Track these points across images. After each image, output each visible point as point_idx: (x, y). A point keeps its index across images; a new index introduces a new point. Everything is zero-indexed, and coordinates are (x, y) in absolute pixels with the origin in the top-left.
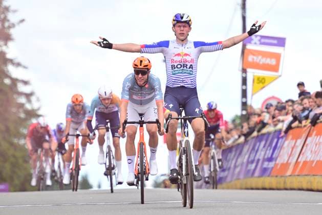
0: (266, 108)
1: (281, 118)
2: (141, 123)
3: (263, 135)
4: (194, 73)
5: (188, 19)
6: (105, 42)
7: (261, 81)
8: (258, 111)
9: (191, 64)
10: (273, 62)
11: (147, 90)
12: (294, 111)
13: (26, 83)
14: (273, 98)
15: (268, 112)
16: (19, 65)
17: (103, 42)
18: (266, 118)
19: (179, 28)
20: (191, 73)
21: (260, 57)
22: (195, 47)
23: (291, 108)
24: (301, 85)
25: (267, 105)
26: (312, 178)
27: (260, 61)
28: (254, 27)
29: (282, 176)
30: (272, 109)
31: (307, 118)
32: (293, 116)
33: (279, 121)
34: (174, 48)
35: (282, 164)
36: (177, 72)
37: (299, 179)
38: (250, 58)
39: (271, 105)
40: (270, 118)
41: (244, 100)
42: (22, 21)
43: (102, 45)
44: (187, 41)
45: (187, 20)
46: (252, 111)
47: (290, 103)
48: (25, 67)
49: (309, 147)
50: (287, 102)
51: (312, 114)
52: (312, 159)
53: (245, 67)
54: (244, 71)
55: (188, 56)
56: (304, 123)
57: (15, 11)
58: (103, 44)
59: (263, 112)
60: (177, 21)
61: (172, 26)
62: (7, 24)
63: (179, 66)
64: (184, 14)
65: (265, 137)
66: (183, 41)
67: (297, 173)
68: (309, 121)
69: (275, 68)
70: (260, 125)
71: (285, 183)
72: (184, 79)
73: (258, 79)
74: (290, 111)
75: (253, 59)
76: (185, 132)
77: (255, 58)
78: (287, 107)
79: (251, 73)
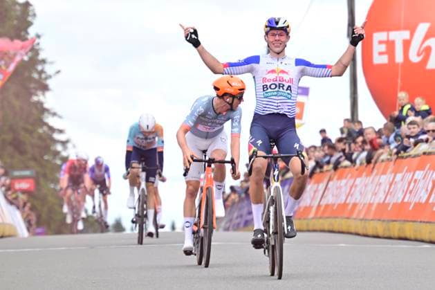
3: (287, 179)
4: (292, 98)
5: (285, 25)
9: (289, 84)
13: (61, 131)
16: (54, 114)
20: (290, 96)
24: (323, 131)
26: (333, 221)
29: (305, 219)
31: (328, 163)
34: (267, 63)
35: (306, 208)
36: (270, 94)
37: (321, 221)
42: (58, 72)
45: (283, 26)
47: (312, 149)
48: (60, 117)
49: (330, 191)
50: (310, 147)
51: (333, 159)
52: (333, 202)
55: (285, 74)
56: (325, 168)
57: (52, 63)
60: (270, 27)
61: (264, 34)
62: (43, 76)
64: (279, 19)
65: (289, 182)
66: (278, 54)
67: (319, 216)
68: (331, 166)
71: (308, 225)
72: (280, 104)
76: (274, 176)
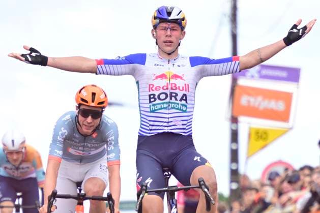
0: (270, 179)
1: (293, 195)
2: (80, 199)
4: (188, 110)
5: (180, 17)
6: (34, 54)
7: (262, 137)
8: (256, 184)
9: (184, 92)
10: (280, 106)
11: (93, 141)
12: (313, 185)
14: (280, 163)
15: (272, 186)
17: (29, 54)
18: (269, 194)
19: (163, 32)
20: (184, 108)
21: (260, 99)
22: (192, 66)
23: (307, 179)
25: (271, 174)
27: (259, 105)
28: (295, 31)
30: (278, 180)
32: (311, 191)
33: (290, 199)
36: (159, 106)
38: (244, 100)
39: (277, 174)
40: (274, 196)
41: (234, 167)
43: (30, 60)
44: (177, 55)
45: (177, 17)
46: (247, 184)
53: (235, 115)
54: (234, 120)
55: (179, 80)
58: (31, 57)
59: (263, 185)
60: (160, 19)
63: (163, 96)
69: (283, 116)
70: (258, 207)
73: (257, 133)
74: (306, 185)
75: (249, 102)
77: (252, 100)
78: (302, 177)
79: (246, 124)
